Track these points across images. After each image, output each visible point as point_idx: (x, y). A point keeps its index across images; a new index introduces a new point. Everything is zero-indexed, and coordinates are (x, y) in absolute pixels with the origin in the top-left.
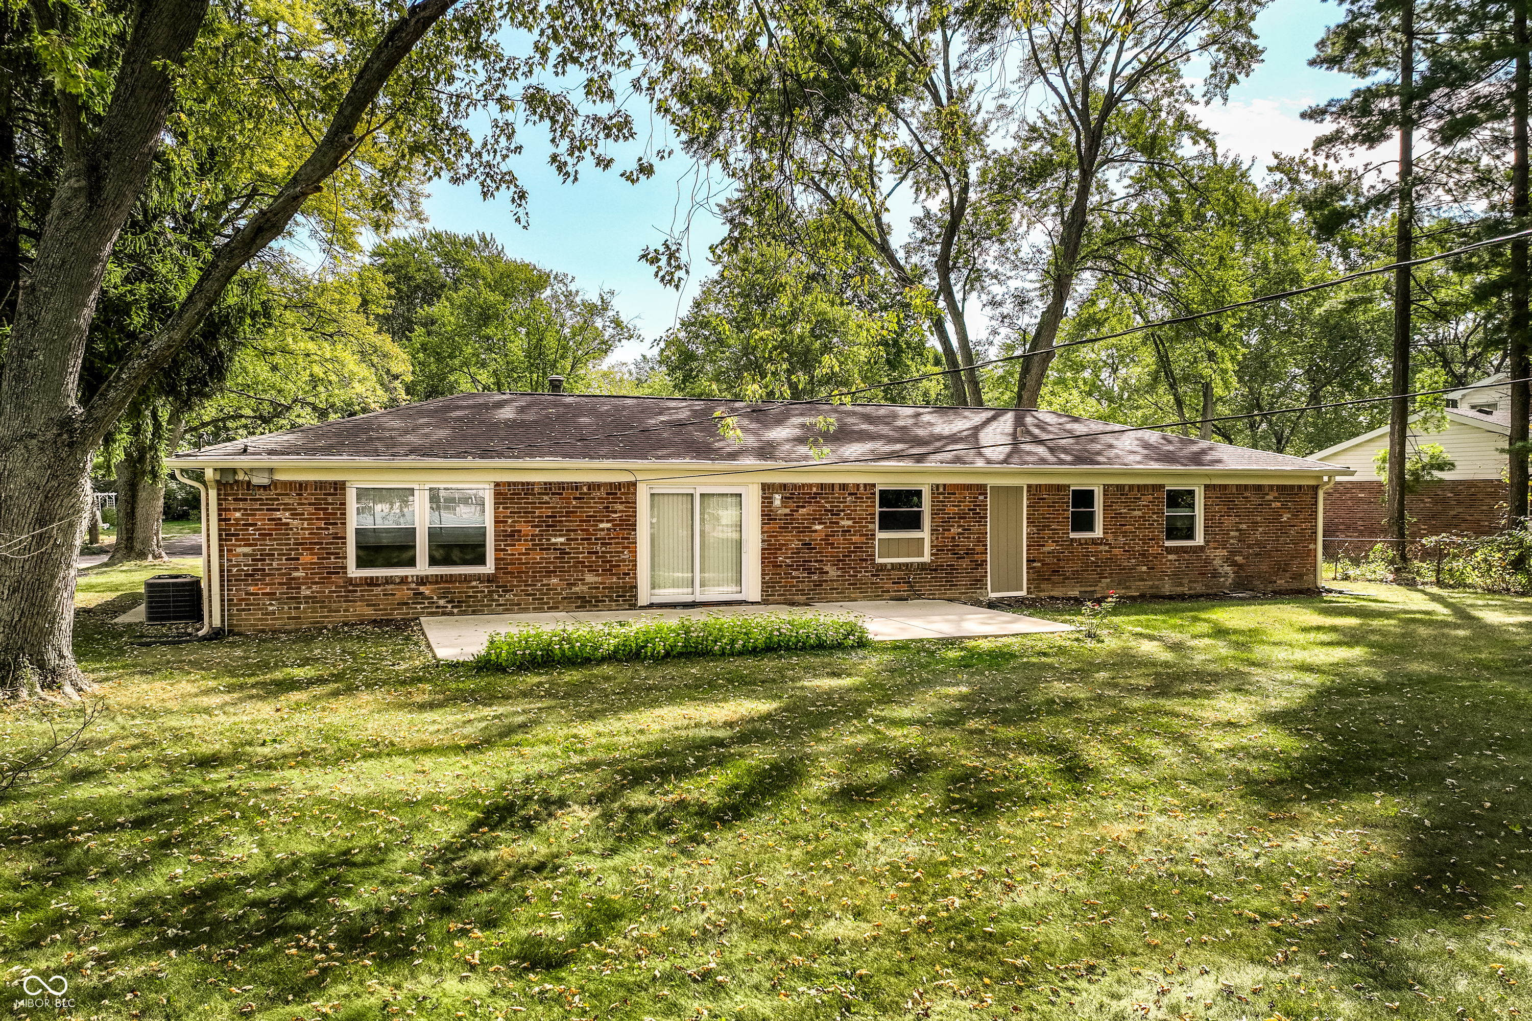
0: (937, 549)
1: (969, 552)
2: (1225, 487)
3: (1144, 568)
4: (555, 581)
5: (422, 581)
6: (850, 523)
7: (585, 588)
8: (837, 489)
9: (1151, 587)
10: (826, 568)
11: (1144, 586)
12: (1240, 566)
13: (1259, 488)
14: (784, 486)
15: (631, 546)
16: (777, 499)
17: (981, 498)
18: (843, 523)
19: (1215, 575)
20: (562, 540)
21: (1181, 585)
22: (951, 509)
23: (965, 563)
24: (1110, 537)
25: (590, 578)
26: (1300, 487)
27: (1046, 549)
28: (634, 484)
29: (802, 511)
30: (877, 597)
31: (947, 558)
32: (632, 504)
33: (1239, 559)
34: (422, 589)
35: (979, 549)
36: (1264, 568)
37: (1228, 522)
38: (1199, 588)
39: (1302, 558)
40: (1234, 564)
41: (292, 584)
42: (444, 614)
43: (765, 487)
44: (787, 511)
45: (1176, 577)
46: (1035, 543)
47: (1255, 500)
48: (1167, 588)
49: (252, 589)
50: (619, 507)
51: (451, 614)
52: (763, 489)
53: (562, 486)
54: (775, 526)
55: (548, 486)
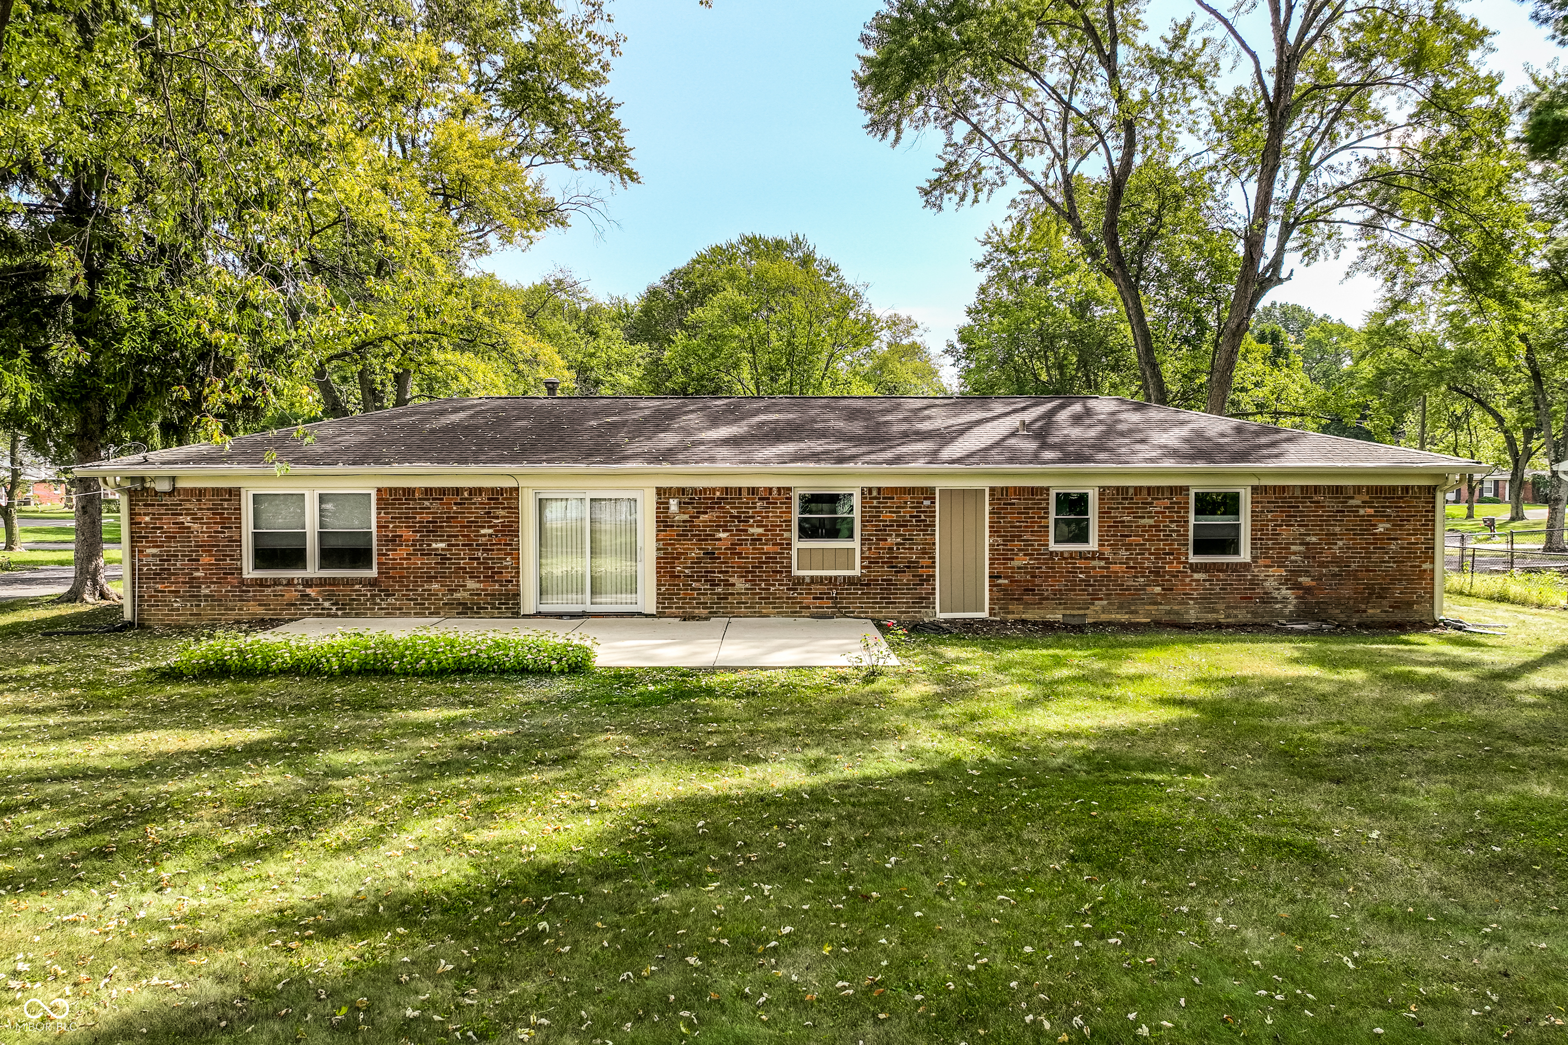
0: (870, 562)
1: (911, 566)
2: (1284, 488)
3: (1158, 589)
4: (435, 586)
5: (308, 583)
6: (761, 530)
7: (466, 594)
8: (744, 494)
9: (1168, 613)
10: (732, 580)
11: (1160, 611)
12: (1308, 590)
13: (1338, 489)
14: (683, 491)
15: (514, 552)
16: (673, 505)
17: (927, 503)
18: (751, 530)
19: (1267, 599)
20: (442, 545)
21: (1214, 611)
22: (886, 516)
23: (905, 578)
24: (1107, 551)
25: (471, 584)
26: (1406, 489)
27: (1016, 563)
28: (517, 489)
29: (703, 517)
30: (794, 614)
31: (883, 572)
32: (514, 510)
33: (1305, 580)
34: (309, 591)
35: (926, 561)
36: (1346, 592)
37: (1286, 533)
38: (1242, 615)
39: (1410, 581)
40: (1297, 586)
41: (193, 582)
42: (329, 616)
43: (660, 491)
44: (686, 517)
45: (1206, 601)
46: (1000, 556)
47: (1331, 504)
48: (1193, 614)
49: (159, 587)
50: (502, 513)
51: (336, 616)
52: (658, 494)
53: (443, 491)
54: (672, 533)
55: (428, 491)
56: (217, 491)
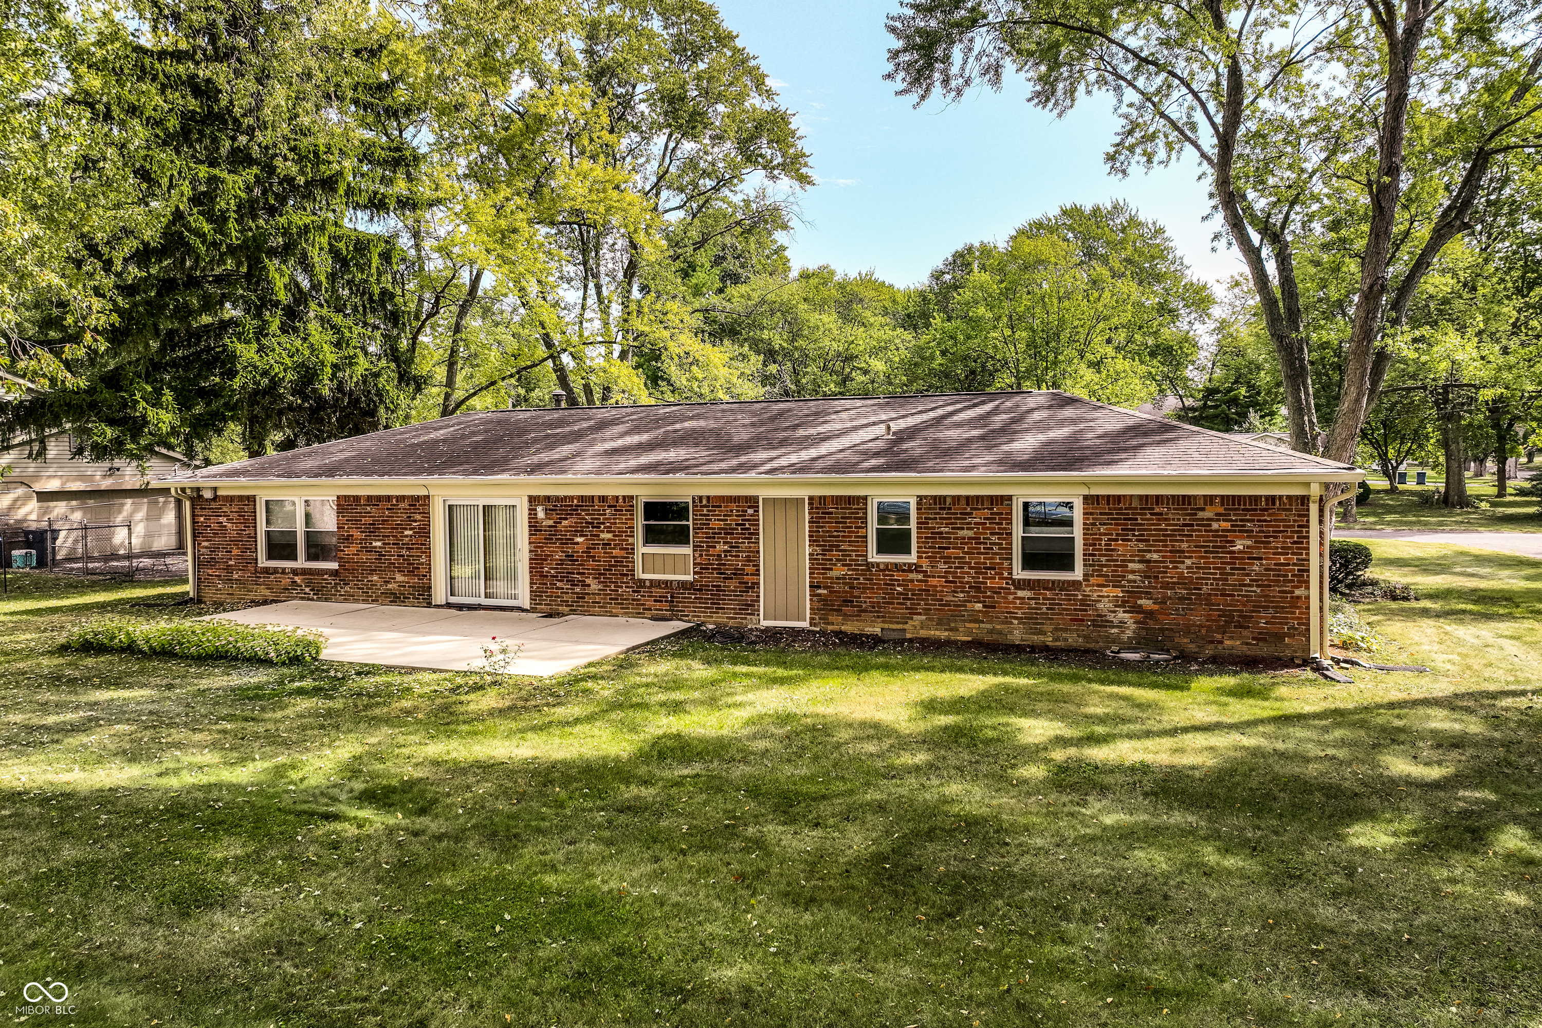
0: (701, 568)
1: (737, 573)
2: (1118, 498)
3: (979, 606)
4: (375, 578)
5: (295, 572)
6: (610, 536)
7: (395, 586)
8: (596, 501)
9: (991, 632)
10: (588, 581)
11: (981, 630)
12: (1150, 614)
13: (1186, 500)
14: (548, 498)
15: (427, 551)
16: (541, 511)
17: (750, 511)
18: (602, 536)
19: (1101, 622)
20: (379, 544)
21: (1042, 633)
22: (715, 524)
23: (732, 584)
24: (925, 564)
25: (399, 577)
26: (1272, 499)
27: (834, 574)
28: (428, 497)
29: (565, 523)
30: (639, 615)
31: (712, 578)
32: (426, 515)
33: (1145, 603)
34: (296, 578)
35: (750, 569)
36: (1197, 618)
37: (1122, 549)
38: (1073, 639)
39: (1279, 609)
40: (1136, 609)
41: (229, 569)
42: (309, 599)
43: (532, 500)
44: (551, 523)
45: (1032, 620)
46: (819, 565)
47: (1177, 517)
48: (1017, 635)
49: (210, 572)
50: (418, 517)
51: (312, 600)
52: (530, 501)
53: (379, 498)
54: (540, 537)
55: (369, 498)
56: (241, 498)
